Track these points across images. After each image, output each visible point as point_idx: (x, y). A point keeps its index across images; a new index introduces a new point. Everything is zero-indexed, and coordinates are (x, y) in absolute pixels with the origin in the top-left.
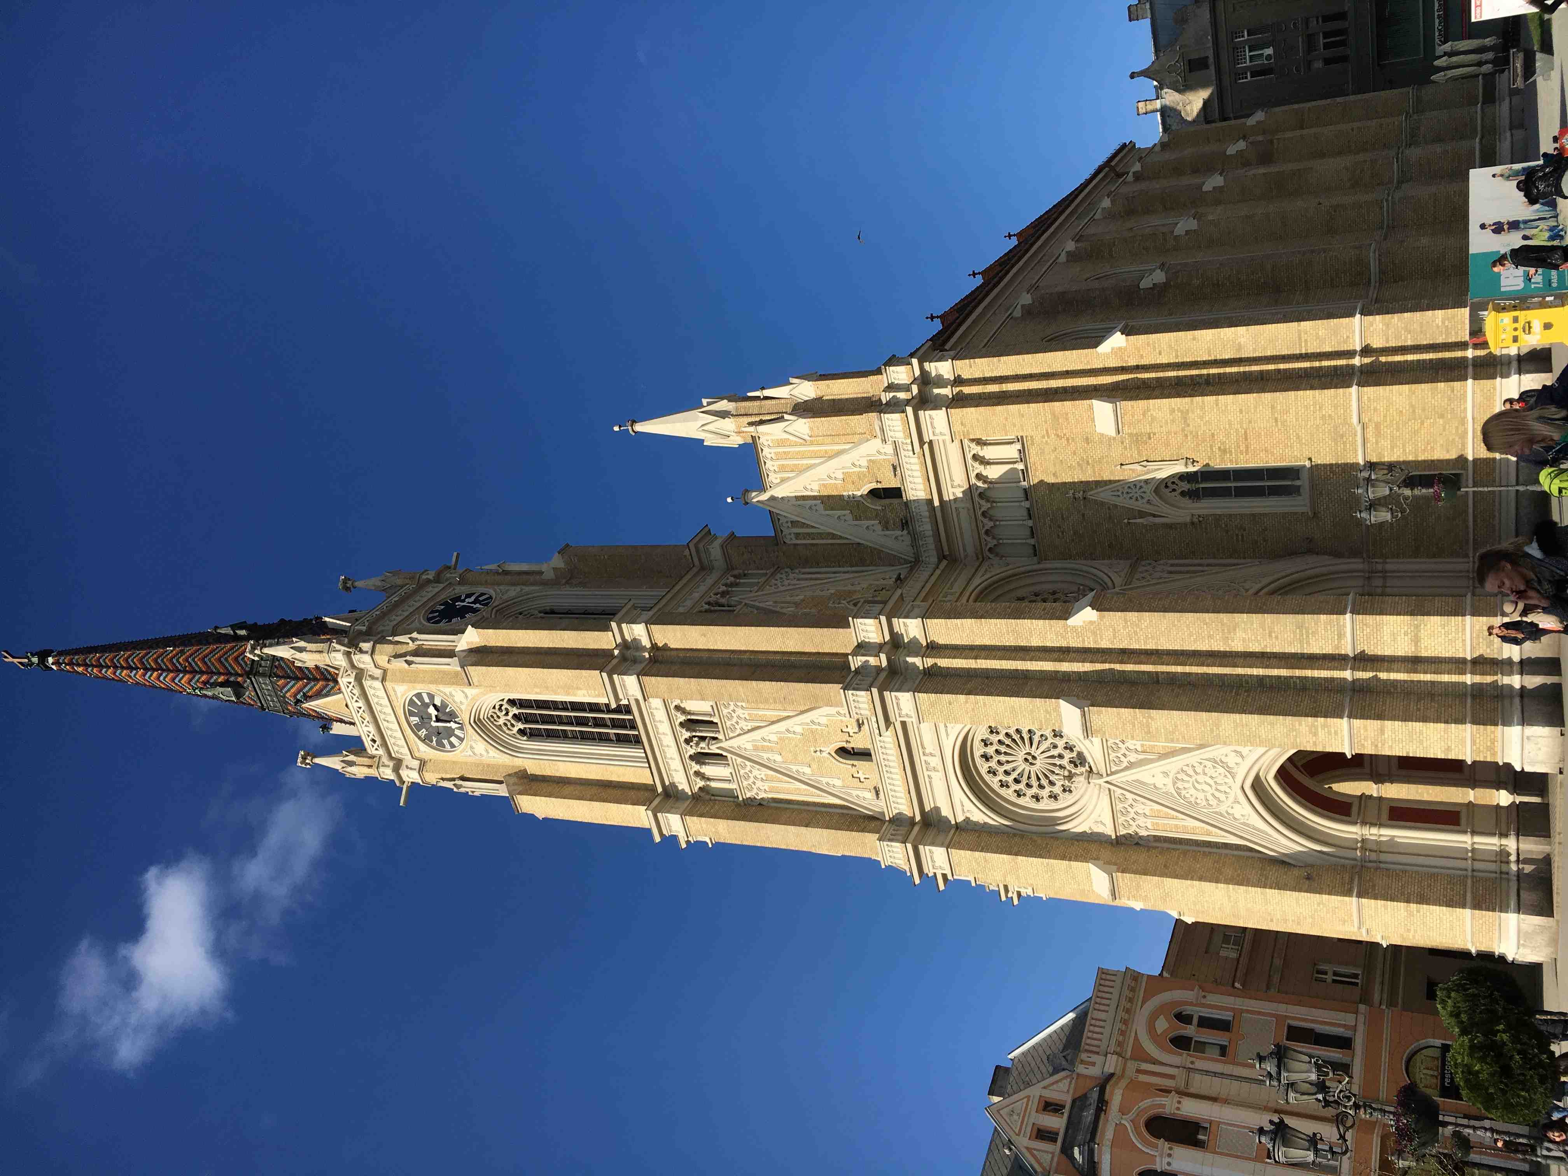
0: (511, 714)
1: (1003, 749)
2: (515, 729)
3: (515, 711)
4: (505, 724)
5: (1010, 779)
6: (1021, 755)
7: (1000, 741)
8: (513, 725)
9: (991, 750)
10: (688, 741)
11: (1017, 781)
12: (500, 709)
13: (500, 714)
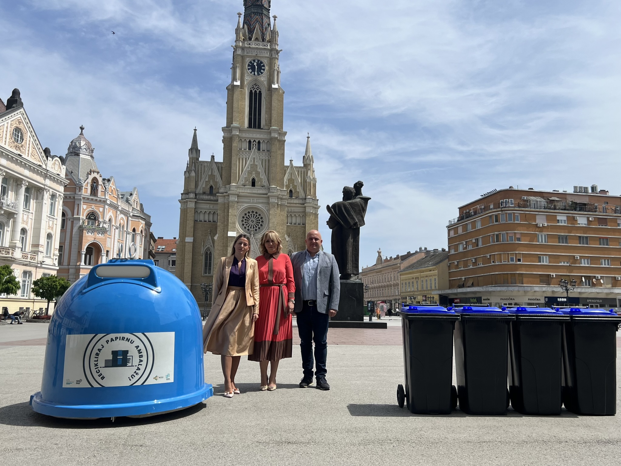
0: (257, 90)
1: (255, 216)
2: (252, 90)
3: (258, 92)
4: (254, 87)
5: (247, 216)
6: (254, 219)
7: (257, 216)
8: (253, 89)
9: (255, 213)
10: (254, 141)
11: (247, 217)
12: (258, 87)
13: (257, 87)
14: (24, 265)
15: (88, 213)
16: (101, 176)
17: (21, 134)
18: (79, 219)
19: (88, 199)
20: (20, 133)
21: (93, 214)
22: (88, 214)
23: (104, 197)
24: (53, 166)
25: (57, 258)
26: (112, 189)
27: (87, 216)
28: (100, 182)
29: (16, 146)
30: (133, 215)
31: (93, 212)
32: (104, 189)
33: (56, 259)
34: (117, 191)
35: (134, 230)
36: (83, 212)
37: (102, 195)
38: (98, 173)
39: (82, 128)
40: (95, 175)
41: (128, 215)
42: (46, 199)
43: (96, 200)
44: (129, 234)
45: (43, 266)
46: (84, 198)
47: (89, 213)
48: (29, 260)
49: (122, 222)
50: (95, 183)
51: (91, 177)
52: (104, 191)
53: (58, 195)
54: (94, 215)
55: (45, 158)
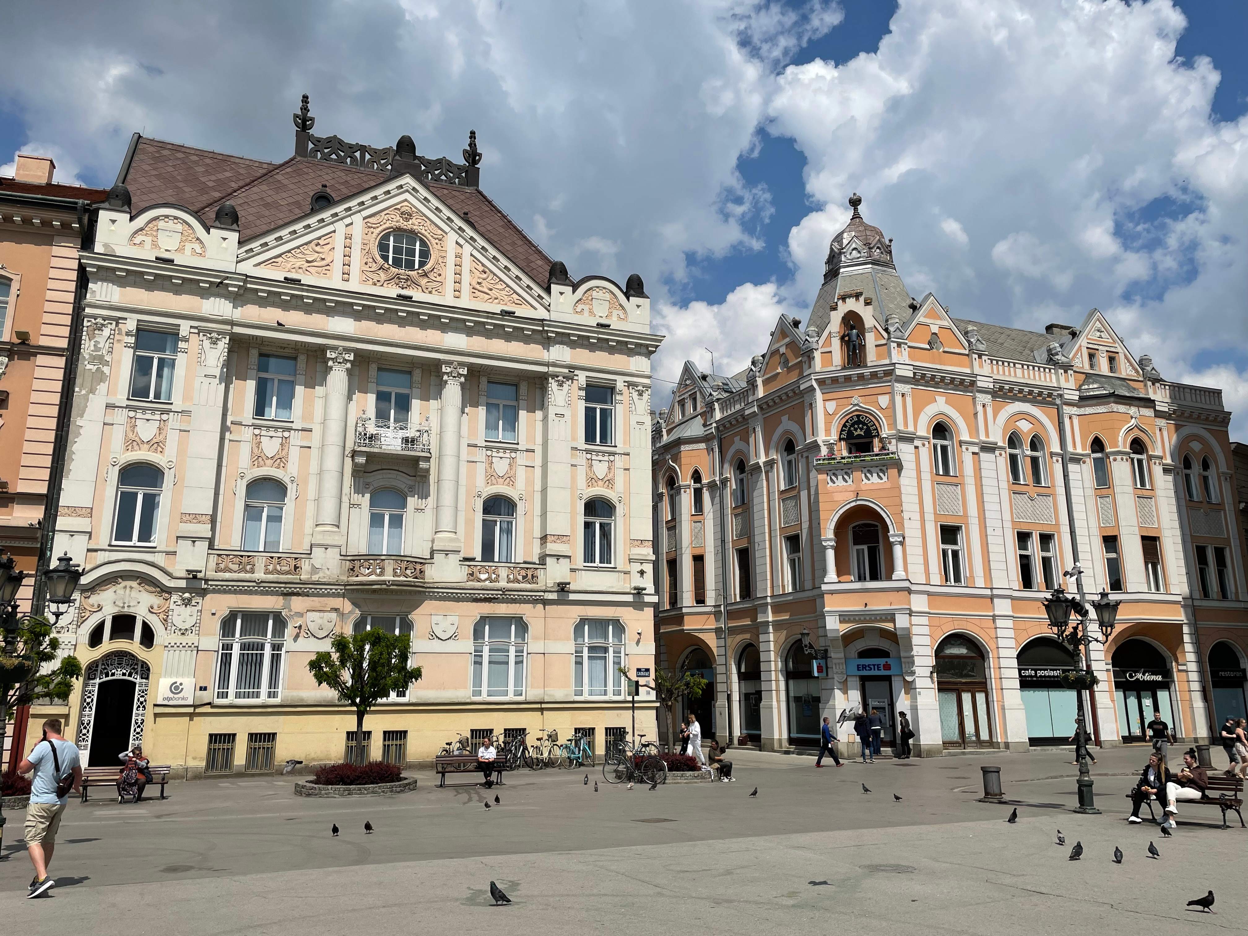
14: (476, 600)
15: (844, 420)
16: (867, 303)
17: (423, 243)
18: (815, 446)
19: (835, 380)
20: (418, 244)
21: (859, 422)
22: (844, 426)
23: (887, 362)
24: (580, 307)
25: (649, 568)
26: (935, 329)
27: (842, 430)
28: (869, 321)
29: (399, 278)
30: (1081, 398)
31: (858, 416)
32: (885, 335)
33: (642, 573)
34: (966, 334)
35: (1097, 445)
36: (828, 424)
37: (879, 356)
38: (857, 296)
39: (855, 203)
40: (851, 305)
41: (1058, 401)
42: (562, 403)
43: (861, 377)
44: (1077, 459)
45: (572, 597)
46: (821, 382)
47: (847, 421)
48: (503, 584)
49: (1024, 426)
50: (852, 328)
51: (836, 318)
52: (884, 342)
53: (620, 385)
54: (864, 424)
55: (537, 290)
